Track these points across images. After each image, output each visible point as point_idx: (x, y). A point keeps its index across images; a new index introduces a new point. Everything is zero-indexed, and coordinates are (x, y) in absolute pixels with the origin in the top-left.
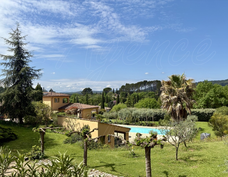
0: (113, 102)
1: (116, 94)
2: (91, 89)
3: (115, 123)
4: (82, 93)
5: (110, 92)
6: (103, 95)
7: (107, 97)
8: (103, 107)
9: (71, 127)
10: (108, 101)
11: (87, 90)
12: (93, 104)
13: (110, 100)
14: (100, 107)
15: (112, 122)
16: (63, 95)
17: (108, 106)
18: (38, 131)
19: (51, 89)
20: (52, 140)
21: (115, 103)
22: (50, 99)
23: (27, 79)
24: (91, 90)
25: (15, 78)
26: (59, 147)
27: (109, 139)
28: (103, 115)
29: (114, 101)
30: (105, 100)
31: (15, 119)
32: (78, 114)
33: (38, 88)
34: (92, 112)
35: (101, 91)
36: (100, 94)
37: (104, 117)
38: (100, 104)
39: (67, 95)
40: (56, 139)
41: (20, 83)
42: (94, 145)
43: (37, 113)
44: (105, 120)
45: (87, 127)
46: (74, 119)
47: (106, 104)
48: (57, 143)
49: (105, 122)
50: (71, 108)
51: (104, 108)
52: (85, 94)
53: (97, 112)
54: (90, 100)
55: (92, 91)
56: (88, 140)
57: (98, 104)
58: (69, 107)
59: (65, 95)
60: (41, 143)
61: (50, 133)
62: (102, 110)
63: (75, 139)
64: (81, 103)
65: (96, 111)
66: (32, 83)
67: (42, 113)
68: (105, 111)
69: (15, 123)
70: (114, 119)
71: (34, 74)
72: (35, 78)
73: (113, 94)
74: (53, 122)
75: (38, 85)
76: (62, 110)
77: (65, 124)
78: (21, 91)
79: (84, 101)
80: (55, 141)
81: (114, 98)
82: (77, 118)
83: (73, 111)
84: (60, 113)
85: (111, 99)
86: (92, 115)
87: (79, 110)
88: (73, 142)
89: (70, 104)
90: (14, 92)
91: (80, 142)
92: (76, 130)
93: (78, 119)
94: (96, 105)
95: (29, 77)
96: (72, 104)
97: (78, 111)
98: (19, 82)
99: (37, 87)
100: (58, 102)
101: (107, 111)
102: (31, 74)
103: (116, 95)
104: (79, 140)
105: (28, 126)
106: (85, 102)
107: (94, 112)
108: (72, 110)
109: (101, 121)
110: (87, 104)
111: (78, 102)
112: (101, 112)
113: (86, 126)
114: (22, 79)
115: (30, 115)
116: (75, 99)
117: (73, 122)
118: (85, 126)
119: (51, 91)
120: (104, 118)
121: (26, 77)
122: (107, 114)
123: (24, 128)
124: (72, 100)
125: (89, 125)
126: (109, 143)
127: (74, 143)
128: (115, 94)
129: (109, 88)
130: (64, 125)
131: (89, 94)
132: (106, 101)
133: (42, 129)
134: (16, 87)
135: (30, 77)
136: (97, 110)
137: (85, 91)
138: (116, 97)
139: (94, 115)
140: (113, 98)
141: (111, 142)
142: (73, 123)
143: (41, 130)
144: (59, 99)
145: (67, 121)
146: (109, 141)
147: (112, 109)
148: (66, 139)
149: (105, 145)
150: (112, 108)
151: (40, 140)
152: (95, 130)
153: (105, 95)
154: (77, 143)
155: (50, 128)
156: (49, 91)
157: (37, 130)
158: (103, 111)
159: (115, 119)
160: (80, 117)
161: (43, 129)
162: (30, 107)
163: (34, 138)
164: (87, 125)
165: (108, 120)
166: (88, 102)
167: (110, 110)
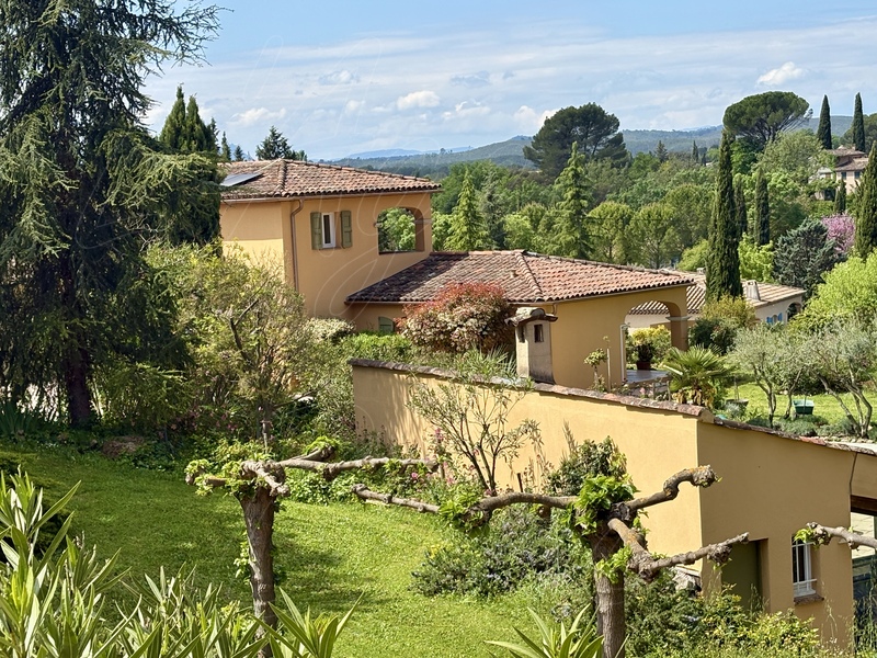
0: (820, 230)
1: (852, 151)
2: (609, 112)
3: (853, 430)
4: (529, 154)
5: (790, 133)
6: (726, 165)
7: (764, 183)
8: (729, 279)
9: (469, 463)
10: (778, 220)
11: (578, 131)
12: (630, 258)
13: (797, 216)
14: (700, 278)
15: (819, 422)
16: (384, 183)
17: (776, 273)
18: (231, 482)
19: (274, 135)
20: (326, 559)
21: (840, 240)
22: (276, 217)
23: (106, 59)
24: (614, 122)
25: (17, 56)
26: (381, 618)
27: (799, 574)
28: (731, 360)
29: (834, 223)
30: (744, 209)
31: (32, 389)
32: (523, 349)
33: (178, 131)
34: (632, 332)
35: (702, 133)
36: (699, 155)
37: (745, 370)
38: (702, 248)
39: (410, 182)
40: (356, 556)
41: (56, 99)
42: (675, 619)
43: (197, 342)
44: (754, 399)
45: (602, 461)
46: (489, 392)
47: (751, 253)
48: (366, 587)
49: (757, 421)
50: (452, 298)
51: (737, 291)
52: (561, 162)
53: (674, 326)
54: (601, 220)
55: (619, 140)
56: (636, 570)
57: (675, 257)
58: (435, 283)
59: (398, 183)
60: (255, 584)
61: (304, 506)
62: (722, 311)
63: (512, 558)
64: (526, 247)
65: (664, 319)
66: (141, 90)
67: (231, 344)
68: (746, 320)
69: (37, 422)
70: (844, 390)
71: (154, 18)
72: (165, 54)
73: (824, 154)
74: (316, 413)
75: (180, 107)
76: (373, 317)
77: (415, 434)
78: (66, 161)
79: (549, 226)
80: (345, 568)
81: (829, 193)
82: (518, 382)
83: (472, 322)
84: (364, 338)
85: (802, 200)
86: (628, 353)
87: (524, 313)
88: (494, 583)
89: (440, 260)
90: (22, 177)
91: (554, 584)
92: (505, 482)
93: (527, 389)
94: (658, 261)
95: (114, 43)
96: (458, 257)
97: (523, 324)
98: (50, 95)
99: (170, 120)
100: (345, 242)
101: (762, 316)
102: (131, 19)
103: (849, 159)
104: (540, 568)
105: (131, 447)
106: (564, 237)
107: (646, 330)
108: (460, 311)
109: (718, 405)
110: (582, 256)
111: (500, 239)
112: (716, 324)
113: (589, 449)
114: (66, 62)
115: (141, 357)
116: (472, 217)
117: (479, 415)
118: (588, 453)
119: (273, 148)
120: (741, 380)
121: (97, 50)
122: (768, 349)
123: (106, 463)
124: (447, 225)
125: (616, 442)
126: (799, 602)
127: (502, 590)
128: (842, 150)
129: (779, 96)
130: (411, 439)
131: (591, 165)
132: (752, 222)
133: (261, 473)
134: (28, 137)
135: (127, 49)
136: (673, 311)
137: (557, 138)
138: (851, 180)
139: (645, 356)
140: (819, 196)
141: (818, 599)
142: (486, 427)
143: (252, 474)
144: (345, 217)
145: (430, 410)
146: (805, 589)
147: (813, 302)
148: (438, 558)
149: (771, 624)
150: (811, 293)
151: (248, 556)
152: (684, 486)
153: (745, 169)
154: (524, 592)
155: (319, 466)
156: (261, 154)
157: (220, 477)
158: (730, 322)
159: (848, 397)
160: (538, 377)
161: (267, 470)
162: (140, 291)
163: (191, 539)
164: (599, 440)
165: (783, 405)
166: (585, 236)
167: (794, 310)
